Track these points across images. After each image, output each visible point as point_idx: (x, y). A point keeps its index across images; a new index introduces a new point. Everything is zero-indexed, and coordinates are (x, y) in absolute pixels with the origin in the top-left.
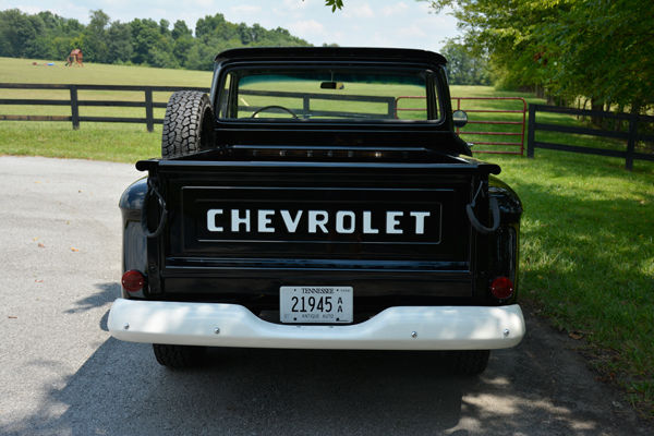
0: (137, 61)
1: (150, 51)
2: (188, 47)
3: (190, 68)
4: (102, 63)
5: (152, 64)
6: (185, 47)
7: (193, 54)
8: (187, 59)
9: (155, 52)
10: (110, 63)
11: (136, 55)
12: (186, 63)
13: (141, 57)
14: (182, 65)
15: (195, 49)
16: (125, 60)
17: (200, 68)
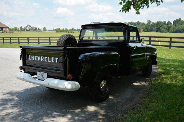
0: (157, 31)
1: (160, 29)
2: (170, 27)
3: (170, 32)
4: (149, 32)
5: (161, 32)
6: (169, 27)
7: (171, 29)
8: (169, 30)
9: (161, 29)
10: (151, 32)
11: (157, 30)
12: (169, 31)
13: (158, 30)
14: (168, 32)
15: (172, 28)
16: (154, 31)
17: (173, 32)
